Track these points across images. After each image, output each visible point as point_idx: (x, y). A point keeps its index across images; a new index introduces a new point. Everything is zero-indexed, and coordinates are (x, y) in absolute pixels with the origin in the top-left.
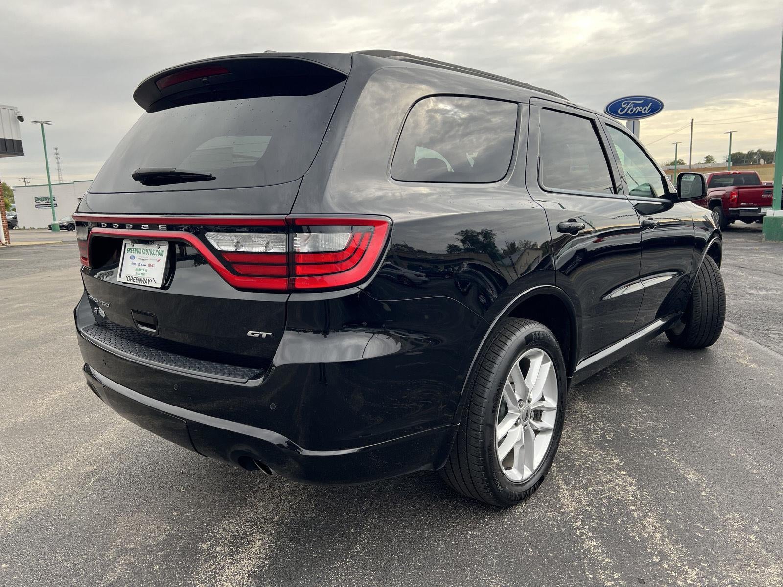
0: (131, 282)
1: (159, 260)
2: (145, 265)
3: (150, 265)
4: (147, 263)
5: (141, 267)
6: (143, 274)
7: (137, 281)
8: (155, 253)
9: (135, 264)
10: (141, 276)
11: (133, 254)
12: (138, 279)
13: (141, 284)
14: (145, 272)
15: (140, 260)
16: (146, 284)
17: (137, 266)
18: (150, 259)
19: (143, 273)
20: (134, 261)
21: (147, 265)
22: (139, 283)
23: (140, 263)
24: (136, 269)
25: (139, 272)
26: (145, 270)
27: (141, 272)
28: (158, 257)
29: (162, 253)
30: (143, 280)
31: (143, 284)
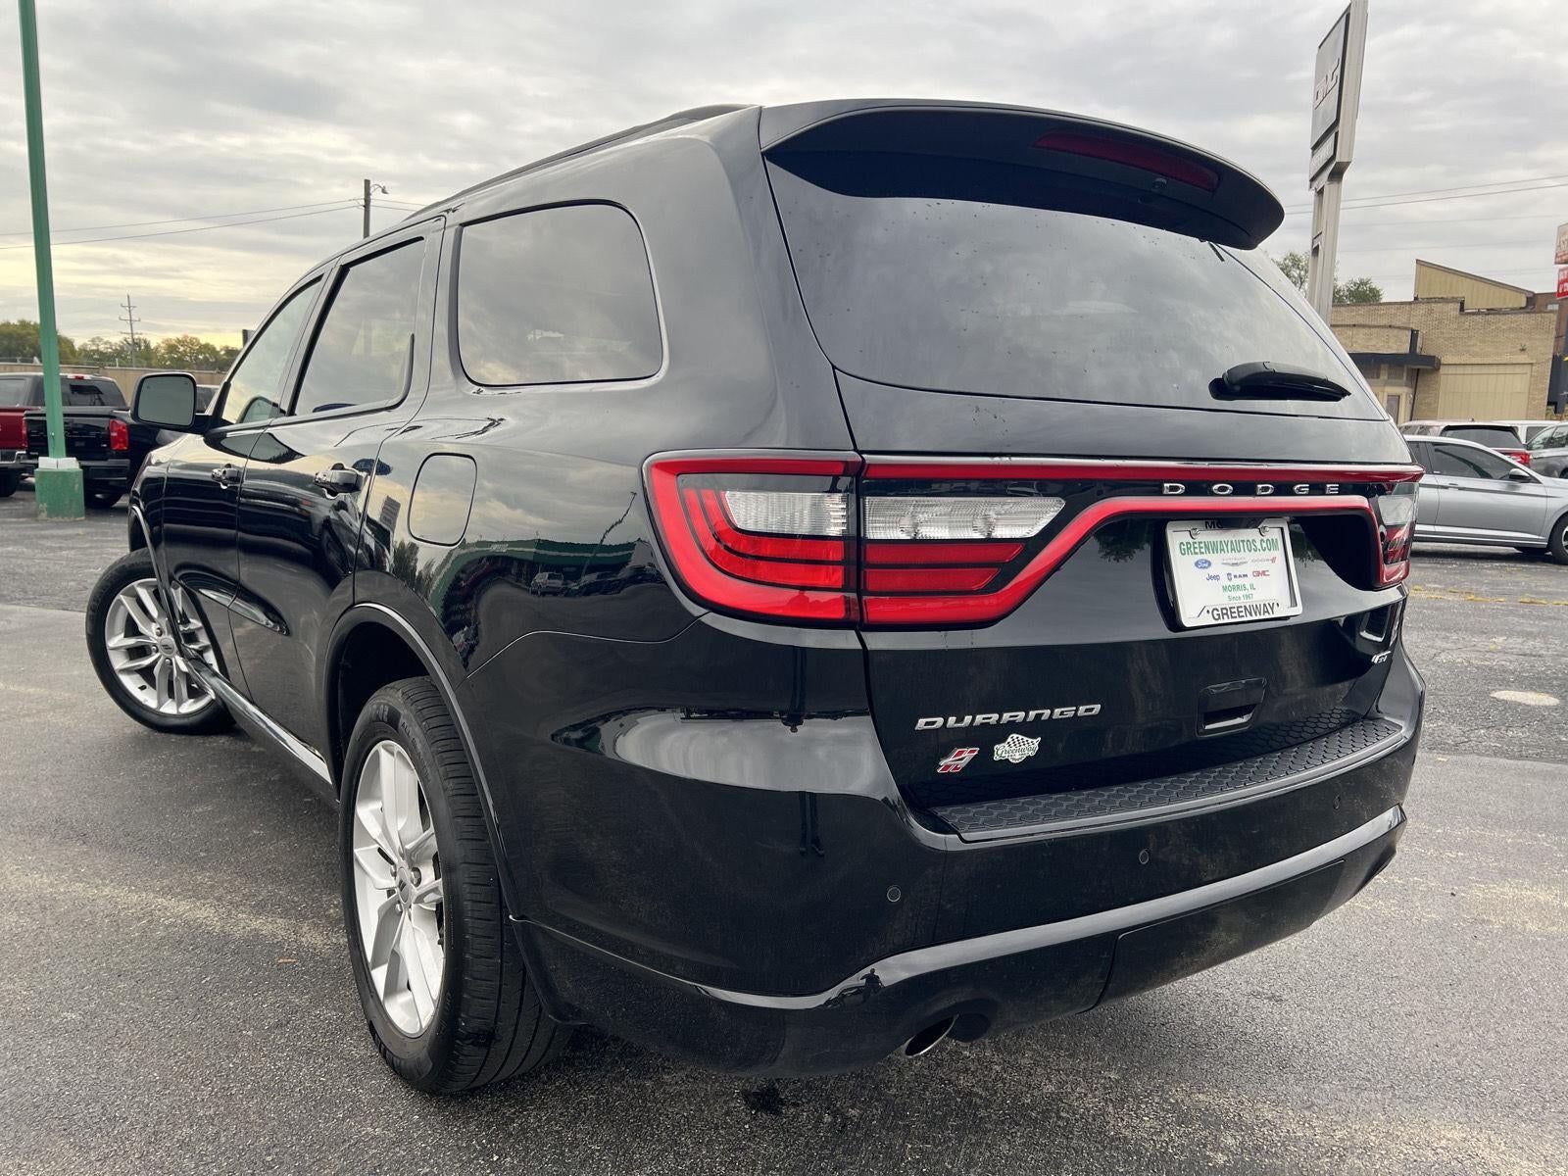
0: (1226, 621)
1: (1273, 560)
2: (1246, 576)
3: (1258, 574)
4: (1248, 569)
5: (1235, 582)
6: (1248, 597)
7: (1243, 614)
8: (1259, 547)
9: (1216, 577)
10: (1247, 603)
11: (1205, 557)
12: (1243, 609)
13: (1254, 618)
14: (1251, 591)
15: (1226, 567)
16: (1267, 616)
17: (1224, 581)
18: (1251, 561)
19: (1246, 592)
20: (1212, 571)
21: (1250, 574)
22: (1249, 618)
23: (1229, 574)
24: (1225, 589)
25: (1234, 594)
26: (1248, 587)
27: (1240, 593)
28: (1268, 554)
29: (1272, 544)
30: (1257, 610)
31: (1258, 617)
